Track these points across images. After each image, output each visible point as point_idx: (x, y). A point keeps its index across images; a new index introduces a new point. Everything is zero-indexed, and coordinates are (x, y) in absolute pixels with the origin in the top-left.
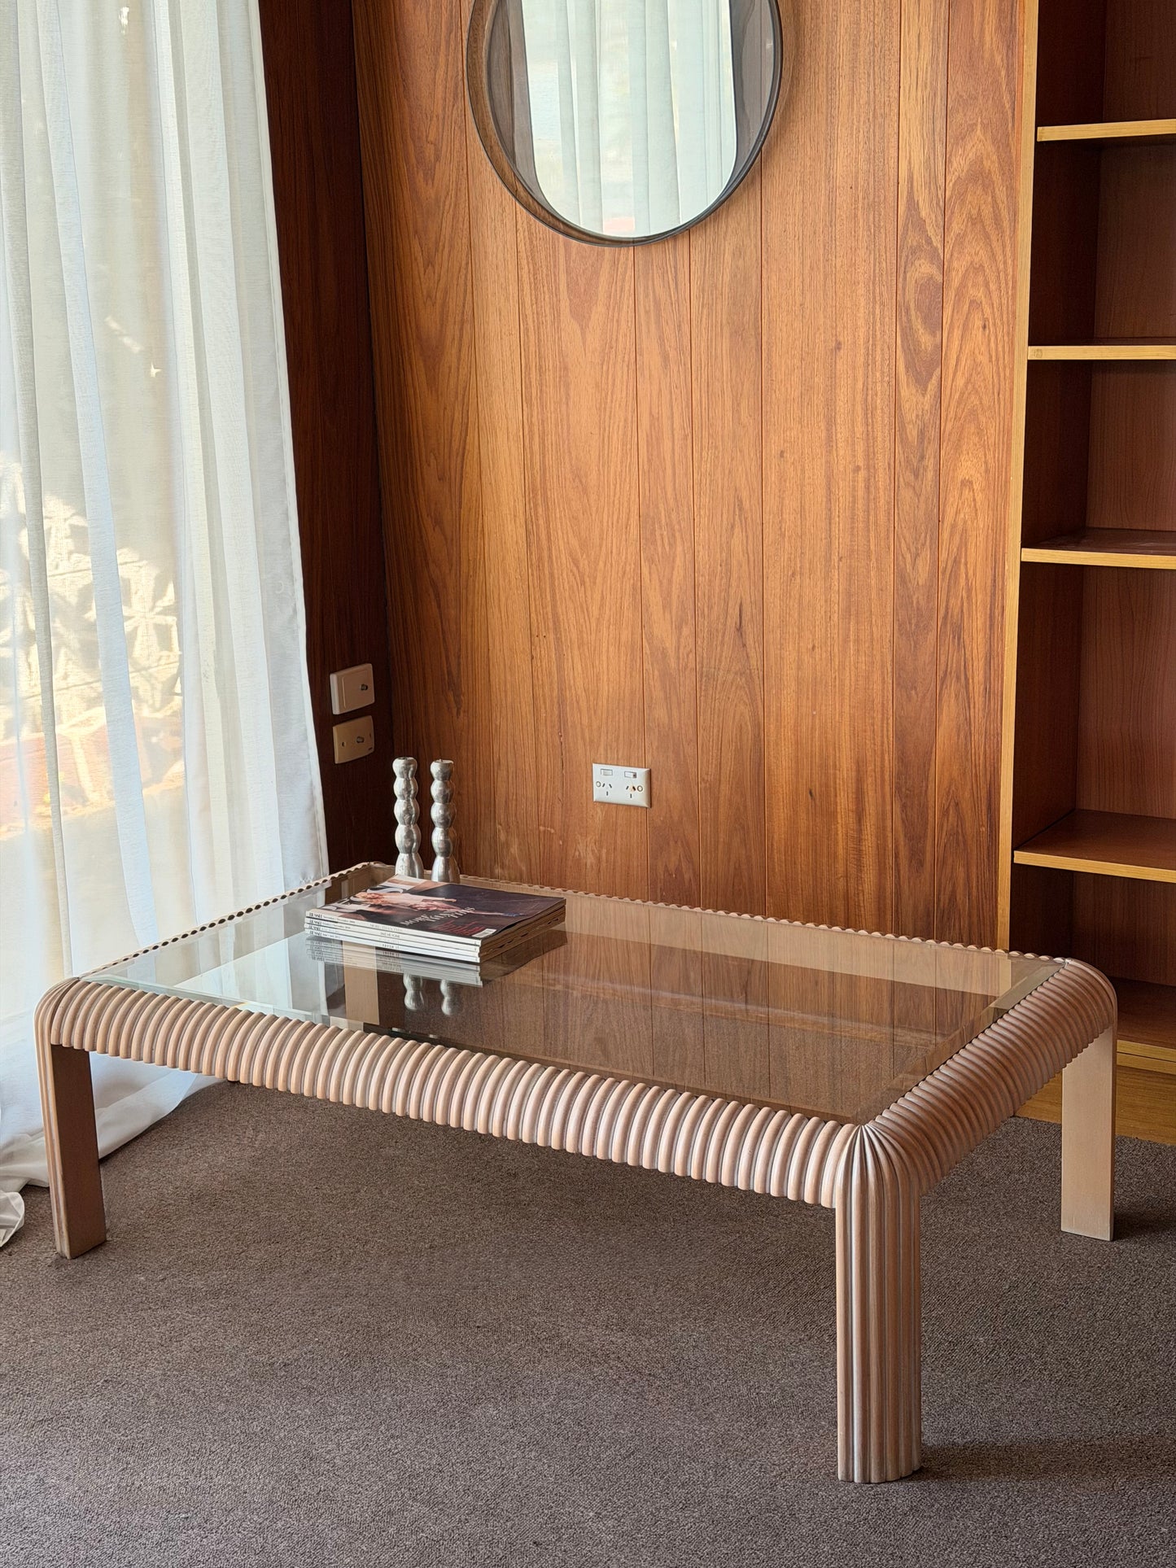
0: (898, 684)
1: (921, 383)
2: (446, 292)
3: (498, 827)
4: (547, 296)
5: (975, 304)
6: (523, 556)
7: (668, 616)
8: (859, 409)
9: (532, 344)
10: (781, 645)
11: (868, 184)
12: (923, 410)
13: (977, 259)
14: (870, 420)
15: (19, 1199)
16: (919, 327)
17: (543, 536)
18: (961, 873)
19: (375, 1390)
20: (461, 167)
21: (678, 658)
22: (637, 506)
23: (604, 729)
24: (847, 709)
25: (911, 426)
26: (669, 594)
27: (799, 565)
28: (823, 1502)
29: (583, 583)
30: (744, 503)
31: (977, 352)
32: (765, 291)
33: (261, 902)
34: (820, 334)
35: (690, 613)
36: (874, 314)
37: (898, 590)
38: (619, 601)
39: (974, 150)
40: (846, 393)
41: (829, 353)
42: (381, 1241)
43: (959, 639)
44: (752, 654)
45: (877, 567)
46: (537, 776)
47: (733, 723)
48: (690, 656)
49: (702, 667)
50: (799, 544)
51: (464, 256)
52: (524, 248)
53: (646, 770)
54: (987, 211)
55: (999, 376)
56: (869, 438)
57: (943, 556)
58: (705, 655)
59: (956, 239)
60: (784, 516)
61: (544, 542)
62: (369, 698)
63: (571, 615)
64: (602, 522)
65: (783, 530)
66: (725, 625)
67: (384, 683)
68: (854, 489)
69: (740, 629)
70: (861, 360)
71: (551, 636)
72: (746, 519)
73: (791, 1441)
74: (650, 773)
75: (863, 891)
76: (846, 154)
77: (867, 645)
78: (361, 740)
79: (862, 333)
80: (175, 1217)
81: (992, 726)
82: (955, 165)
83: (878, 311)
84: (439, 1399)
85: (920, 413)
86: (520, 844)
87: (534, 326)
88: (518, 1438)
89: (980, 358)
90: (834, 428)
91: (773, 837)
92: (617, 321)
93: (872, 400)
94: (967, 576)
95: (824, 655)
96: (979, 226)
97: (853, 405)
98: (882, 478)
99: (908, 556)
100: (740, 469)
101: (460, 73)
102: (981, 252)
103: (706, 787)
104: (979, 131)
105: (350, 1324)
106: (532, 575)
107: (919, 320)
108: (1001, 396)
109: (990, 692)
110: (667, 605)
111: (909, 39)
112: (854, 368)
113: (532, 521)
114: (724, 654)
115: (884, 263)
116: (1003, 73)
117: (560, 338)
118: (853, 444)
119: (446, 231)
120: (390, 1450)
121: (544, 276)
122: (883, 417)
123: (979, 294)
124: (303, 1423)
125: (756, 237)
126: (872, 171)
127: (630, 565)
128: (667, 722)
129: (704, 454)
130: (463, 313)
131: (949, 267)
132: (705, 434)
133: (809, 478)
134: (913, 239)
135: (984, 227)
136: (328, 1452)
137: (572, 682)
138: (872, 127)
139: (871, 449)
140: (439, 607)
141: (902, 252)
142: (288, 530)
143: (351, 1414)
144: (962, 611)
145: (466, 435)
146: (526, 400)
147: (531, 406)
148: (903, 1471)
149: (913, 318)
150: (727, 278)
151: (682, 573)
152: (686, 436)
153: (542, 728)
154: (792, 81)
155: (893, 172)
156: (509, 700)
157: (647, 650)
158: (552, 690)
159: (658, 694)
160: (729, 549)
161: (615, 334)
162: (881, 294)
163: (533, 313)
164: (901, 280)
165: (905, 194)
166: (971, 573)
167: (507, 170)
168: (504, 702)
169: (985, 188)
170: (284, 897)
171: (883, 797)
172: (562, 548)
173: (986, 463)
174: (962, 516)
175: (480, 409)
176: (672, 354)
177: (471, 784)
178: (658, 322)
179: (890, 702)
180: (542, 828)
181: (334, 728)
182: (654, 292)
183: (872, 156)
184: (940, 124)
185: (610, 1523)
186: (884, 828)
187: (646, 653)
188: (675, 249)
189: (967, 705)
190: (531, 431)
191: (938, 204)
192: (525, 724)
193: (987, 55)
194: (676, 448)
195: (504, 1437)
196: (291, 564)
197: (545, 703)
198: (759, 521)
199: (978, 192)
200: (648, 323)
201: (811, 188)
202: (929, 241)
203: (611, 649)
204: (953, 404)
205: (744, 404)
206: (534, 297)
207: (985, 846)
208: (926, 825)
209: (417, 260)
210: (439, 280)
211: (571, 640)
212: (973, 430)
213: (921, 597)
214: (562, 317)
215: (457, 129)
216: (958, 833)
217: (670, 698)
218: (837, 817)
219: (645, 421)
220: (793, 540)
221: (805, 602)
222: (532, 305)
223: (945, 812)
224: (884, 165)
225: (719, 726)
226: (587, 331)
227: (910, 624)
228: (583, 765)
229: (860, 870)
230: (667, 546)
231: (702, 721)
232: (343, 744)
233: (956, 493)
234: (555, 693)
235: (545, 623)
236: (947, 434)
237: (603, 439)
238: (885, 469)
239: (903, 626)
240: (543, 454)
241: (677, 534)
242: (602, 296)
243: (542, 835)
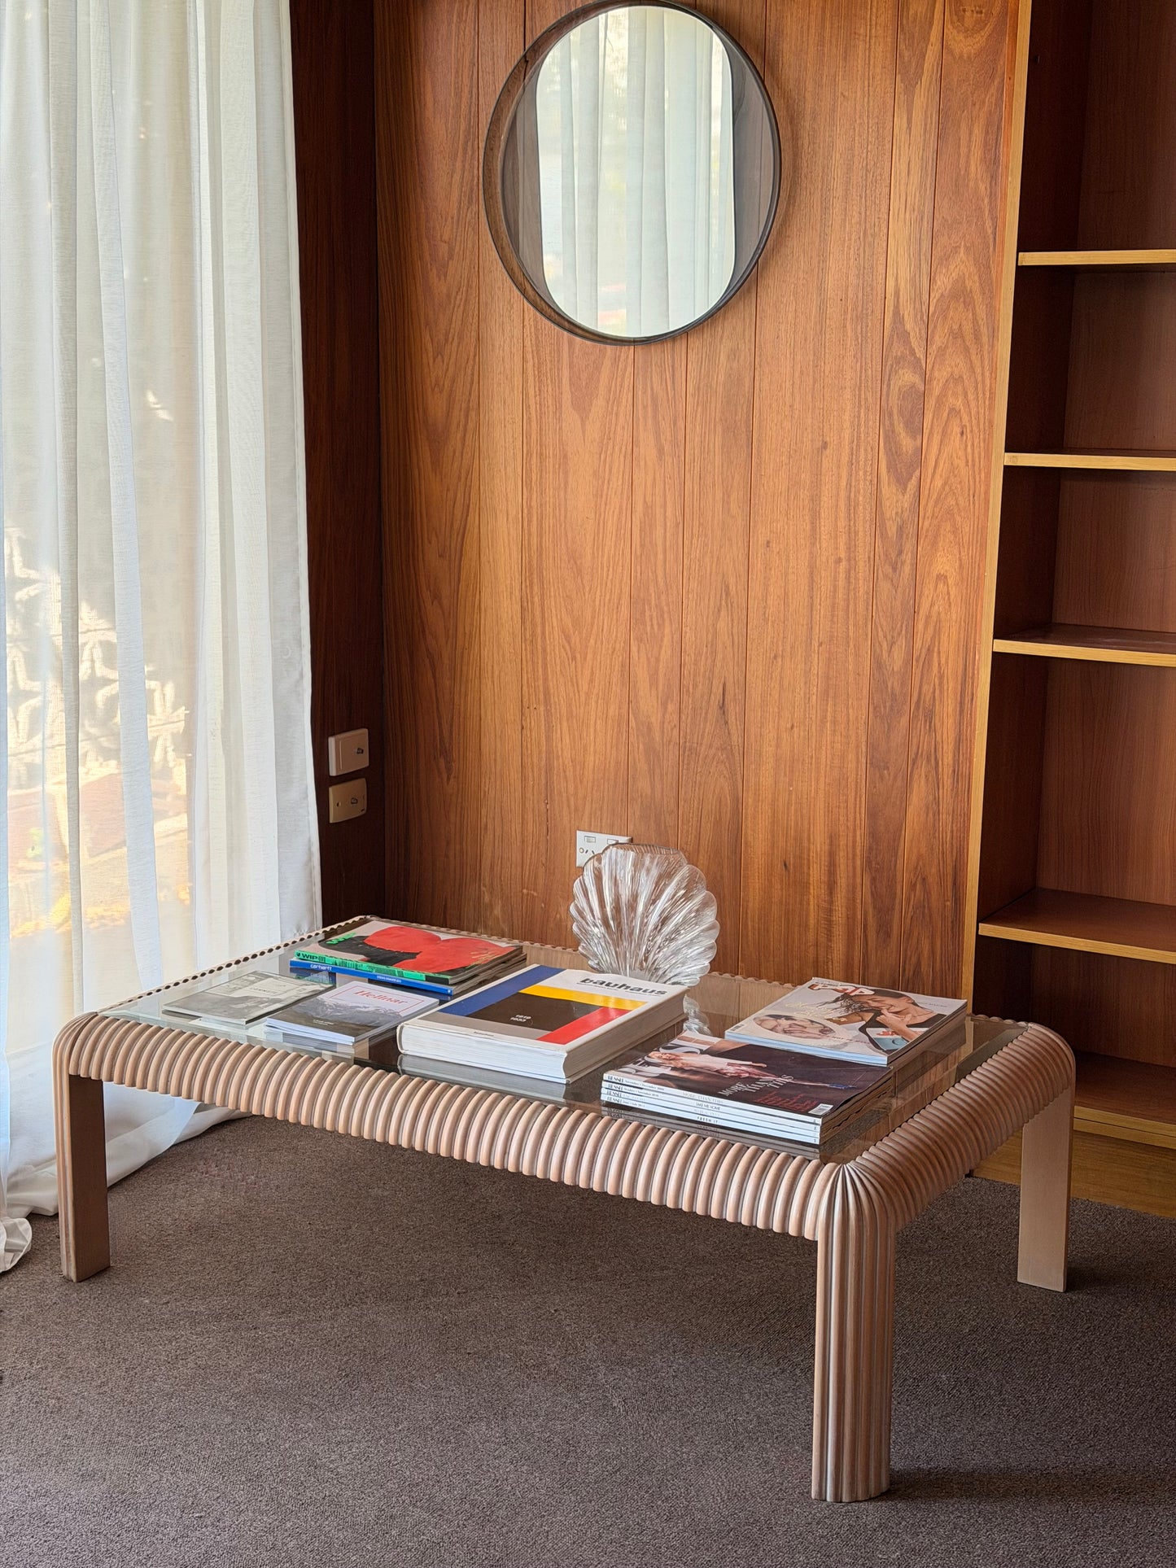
0: (871, 764)
1: (902, 483)
2: (453, 381)
3: (483, 888)
4: (550, 389)
5: (953, 411)
6: (518, 631)
7: (654, 692)
8: (842, 504)
9: (534, 433)
10: (762, 723)
11: (857, 297)
12: (902, 507)
13: (956, 371)
14: (852, 516)
15: (27, 1224)
16: (902, 431)
17: (538, 613)
18: (925, 944)
19: (374, 1408)
20: (472, 267)
21: (663, 732)
22: (628, 588)
23: (589, 798)
24: (822, 786)
25: (891, 522)
26: (656, 671)
27: (781, 649)
28: (798, 1518)
29: (574, 658)
30: (731, 588)
31: (954, 455)
32: (756, 392)
33: (257, 951)
34: (808, 434)
35: (676, 690)
36: (859, 417)
37: (874, 675)
38: (608, 677)
39: (957, 270)
40: (830, 489)
41: (816, 452)
42: (374, 1273)
43: (930, 723)
44: (733, 731)
45: (855, 652)
46: (523, 842)
47: (713, 797)
48: (675, 730)
49: (685, 742)
50: (781, 629)
51: (472, 349)
52: (529, 342)
53: (628, 838)
54: (967, 327)
55: (975, 479)
56: (851, 533)
57: (918, 645)
59: (938, 352)
60: (768, 602)
61: (538, 620)
62: (363, 762)
63: (562, 689)
64: (594, 601)
65: (767, 615)
66: (708, 702)
67: (378, 748)
68: (835, 579)
69: (722, 706)
70: (845, 459)
71: (542, 708)
72: (732, 604)
73: (767, 1463)
75: (832, 959)
76: (837, 269)
77: (843, 726)
78: (355, 801)
79: (847, 434)
80: (175, 1247)
81: (959, 806)
82: (939, 283)
83: (862, 415)
85: (900, 511)
86: (503, 906)
87: (536, 416)
88: (511, 1453)
89: (956, 462)
90: (818, 522)
91: (747, 905)
92: (617, 414)
93: (855, 496)
94: (939, 664)
95: (802, 734)
96: (959, 340)
97: (837, 501)
98: (862, 569)
99: (885, 643)
100: (728, 557)
101: (476, 179)
102: (961, 364)
104: (962, 254)
105: (347, 1347)
106: (526, 649)
107: (901, 425)
108: (976, 498)
109: (958, 775)
110: (653, 682)
111: (900, 166)
112: (839, 467)
113: (527, 598)
114: (706, 730)
115: (870, 370)
116: (986, 201)
117: (560, 428)
118: (836, 537)
119: (456, 324)
120: (390, 1461)
121: (548, 369)
122: (864, 513)
123: (959, 403)
125: (750, 341)
126: (861, 285)
127: (620, 643)
128: (649, 793)
129: (694, 541)
130: (469, 401)
131: (930, 377)
132: (696, 523)
133: (793, 567)
134: (898, 350)
135: (964, 341)
136: (332, 1462)
137: (560, 753)
138: (862, 244)
139: (853, 543)
140: (434, 677)
141: (886, 362)
142: (299, 598)
143: (351, 1428)
144: (934, 697)
145: (467, 516)
146: (526, 483)
147: (530, 490)
148: (873, 1493)
149: (896, 423)
150: (722, 378)
151: (669, 652)
152: (677, 524)
153: (529, 795)
154: (789, 200)
155: (880, 287)
156: (498, 767)
157: (633, 723)
158: (540, 759)
159: (642, 765)
160: (715, 632)
161: (613, 426)
162: (866, 399)
163: (536, 404)
164: (885, 386)
165: (892, 308)
166: (943, 661)
167: (516, 269)
168: (493, 770)
169: (966, 305)
170: (278, 948)
171: (854, 868)
172: (555, 624)
173: (960, 560)
174: (936, 607)
175: (482, 491)
176: (667, 448)
177: (458, 848)
178: (655, 417)
179: (864, 780)
180: (525, 891)
181: (331, 789)
182: (652, 389)
183: (862, 272)
184: (926, 245)
186: (854, 900)
187: (632, 727)
188: (673, 350)
189: (936, 785)
190: (529, 513)
191: (922, 318)
192: (512, 790)
193: (971, 184)
194: (668, 534)
195: (497, 1452)
196: (300, 630)
197: (533, 771)
198: (744, 605)
199: (959, 309)
200: (645, 418)
201: (803, 298)
202: (913, 352)
203: (598, 722)
204: (931, 503)
205: (734, 496)
206: (537, 389)
207: (950, 919)
208: (894, 899)
209: (426, 350)
210: (447, 370)
211: (560, 712)
212: (948, 528)
213: (895, 684)
214: (564, 409)
215: (470, 229)
216: (924, 906)
217: (654, 770)
218: (809, 888)
219: (639, 508)
220: (776, 625)
221: (786, 684)
222: (535, 396)
223: (913, 886)
224: (872, 281)
225: (699, 799)
226: (587, 423)
227: (885, 707)
228: (568, 832)
229: (830, 940)
230: (656, 627)
231: (683, 793)
232: (338, 805)
233: (932, 587)
234: (543, 763)
235: (536, 695)
236: (924, 531)
237: (599, 524)
238: (865, 561)
239: (878, 709)
240: (540, 536)
241: (666, 616)
242: (602, 391)
243: (525, 897)
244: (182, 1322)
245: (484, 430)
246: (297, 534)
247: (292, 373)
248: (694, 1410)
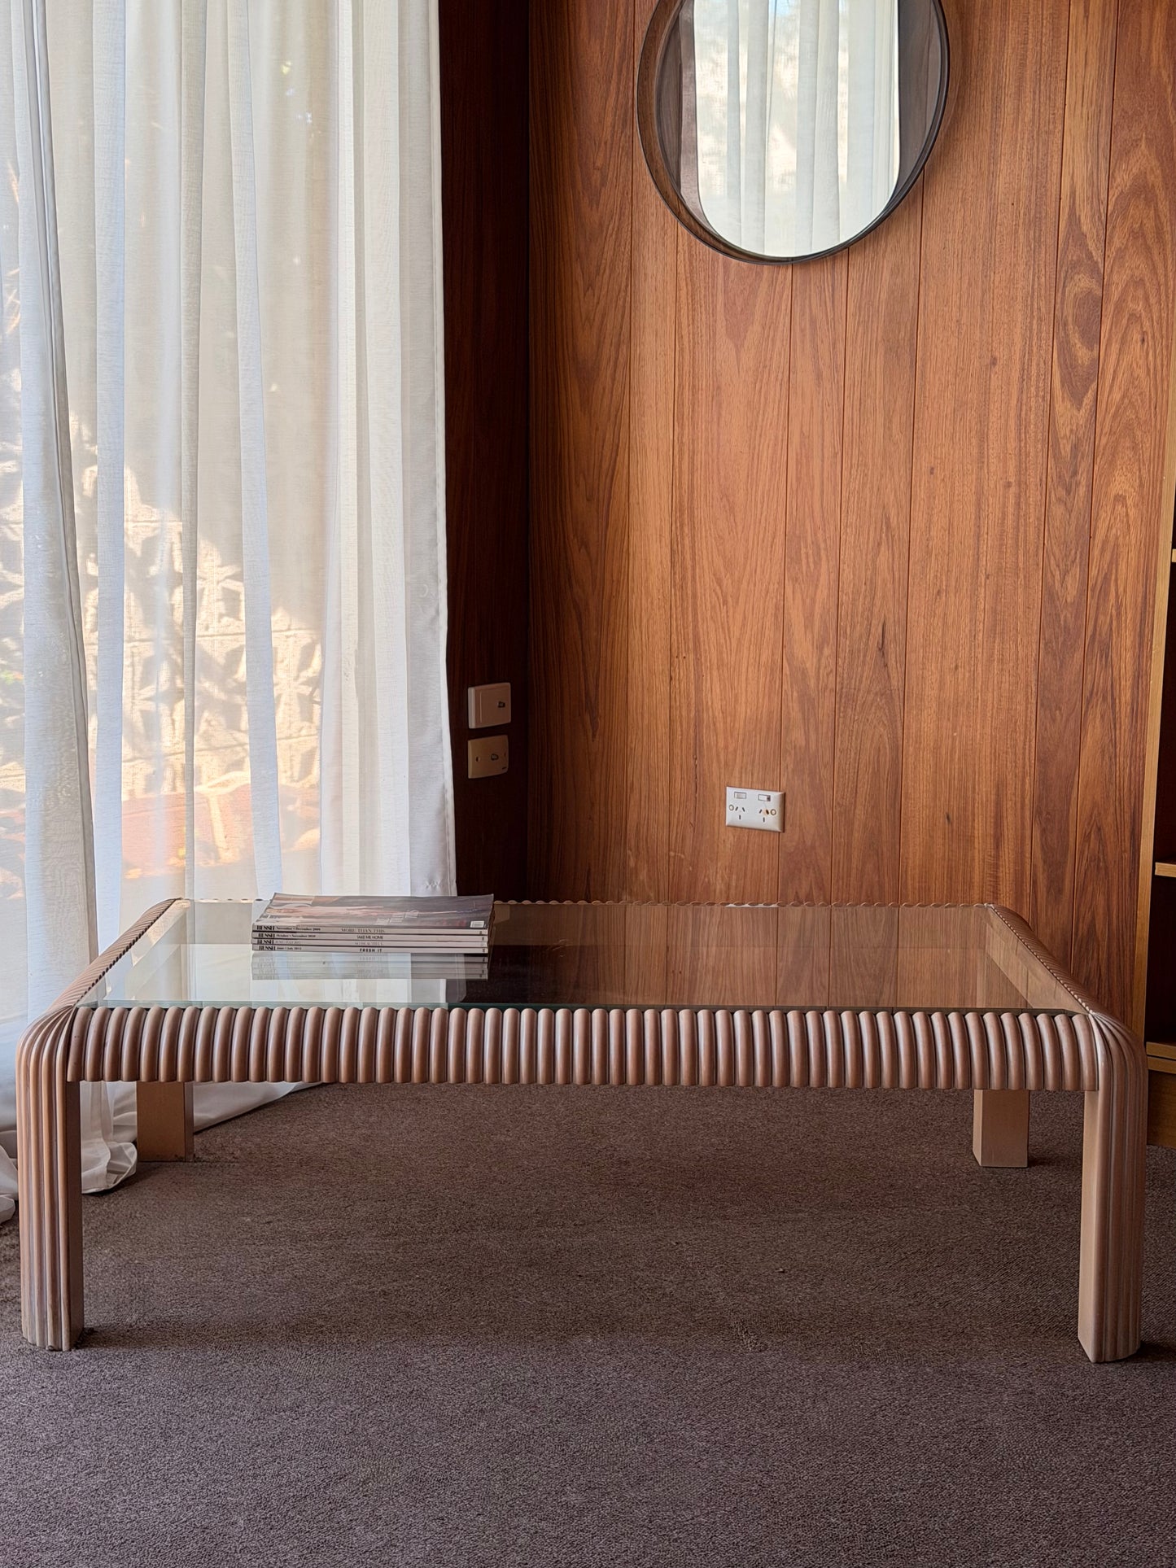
0: (1042, 705)
1: (1077, 397)
2: (604, 316)
3: (629, 852)
4: (704, 316)
5: (1134, 318)
6: (667, 576)
7: (809, 636)
8: (1012, 423)
9: (686, 363)
10: (923, 664)
11: (1030, 201)
12: (1077, 424)
13: (1137, 274)
14: (1023, 436)
15: (133, 1148)
16: (1077, 341)
17: (688, 556)
18: (1101, 900)
20: (625, 193)
21: (818, 678)
22: (783, 525)
23: (739, 752)
24: (988, 731)
25: (1065, 441)
26: (812, 614)
27: (944, 583)
28: (923, 1431)
29: (725, 602)
30: (891, 520)
31: (1134, 365)
32: (921, 308)
34: (976, 350)
35: (832, 633)
36: (1031, 329)
37: (1045, 608)
38: (761, 621)
39: (1138, 164)
40: (999, 409)
41: (984, 369)
43: (1107, 657)
44: (894, 674)
45: (1025, 583)
46: (670, 800)
47: (871, 745)
48: (831, 676)
49: (842, 688)
50: (946, 562)
51: (624, 279)
52: (683, 271)
53: (780, 793)
54: (1149, 225)
55: (1157, 391)
56: (1022, 454)
57: (1094, 572)
58: (845, 675)
59: (1117, 254)
60: (932, 533)
61: (689, 563)
62: (505, 717)
63: (712, 635)
64: (747, 541)
65: (930, 547)
66: (867, 644)
67: (521, 703)
68: (1004, 506)
69: (882, 648)
70: (1016, 375)
71: (692, 656)
72: (893, 537)
73: (893, 1383)
74: (784, 797)
76: (1009, 171)
77: (1011, 664)
78: (495, 757)
79: (1018, 347)
81: (1138, 748)
82: (1118, 180)
83: (1035, 326)
84: (537, 1328)
85: (1074, 428)
86: (649, 871)
87: (689, 347)
89: (1137, 371)
90: (986, 444)
91: (907, 862)
92: (773, 340)
93: (1026, 414)
94: (1117, 593)
95: (967, 675)
96: (1141, 241)
97: (1007, 421)
98: (1034, 496)
99: (1058, 573)
100: (889, 486)
101: (630, 101)
102: (1142, 266)
103: (840, 811)
104: (1143, 146)
106: (675, 594)
107: (1077, 335)
108: (1157, 409)
109: (1137, 713)
110: (809, 625)
111: (1077, 57)
112: (1009, 384)
113: (677, 541)
114: (865, 675)
115: (1043, 278)
116: (1169, 90)
117: (714, 358)
118: (1005, 462)
119: (608, 254)
120: (485, 1364)
121: (702, 297)
122: (1036, 432)
123: (1140, 307)
124: (400, 1338)
125: (914, 254)
126: (1034, 187)
127: (774, 585)
128: (804, 743)
129: (854, 471)
130: (620, 334)
131: (1109, 280)
132: (855, 451)
133: (959, 495)
134: (1073, 254)
135: (1145, 241)
137: (710, 704)
138: (1036, 144)
139: (1024, 466)
140: (580, 624)
141: (1061, 267)
142: (436, 530)
143: (447, 1334)
144: (1111, 629)
145: (617, 455)
146: (678, 418)
147: (682, 427)
149: (1071, 332)
150: (884, 296)
151: (826, 592)
152: (835, 455)
153: (677, 751)
154: (958, 99)
155: (1054, 189)
156: (646, 722)
157: (786, 670)
158: (689, 711)
159: (796, 714)
160: (875, 569)
161: (769, 353)
162: (1039, 309)
163: (689, 334)
164: (1059, 295)
165: (1067, 210)
166: (1121, 589)
167: (671, 193)
168: (640, 725)
169: (1148, 202)
171: (1023, 817)
172: (706, 568)
173: (1140, 477)
174: (1114, 531)
175: (631, 430)
176: (826, 373)
177: (602, 809)
178: (813, 340)
179: (1034, 723)
180: (672, 854)
181: (469, 742)
182: (811, 310)
183: (1035, 172)
184: (1104, 140)
185: (704, 1433)
186: (1022, 853)
187: (786, 674)
188: (833, 268)
189: (1112, 726)
191: (1100, 218)
192: (660, 747)
193: (1153, 72)
194: (826, 466)
195: (600, 1361)
196: (437, 564)
197: (682, 726)
198: (906, 539)
199: (1140, 207)
200: (803, 342)
201: (972, 205)
202: (1090, 256)
203: (750, 669)
204: (1109, 419)
205: (896, 420)
206: (690, 317)
207: (1127, 873)
208: (1067, 852)
209: (577, 283)
210: (598, 303)
211: (710, 661)
212: (1128, 444)
213: (1069, 615)
214: (717, 337)
215: (624, 154)
216: (1099, 859)
217: (808, 720)
218: (974, 843)
219: (796, 439)
220: (940, 558)
221: (950, 621)
222: (689, 325)
223: (1087, 838)
224: (1046, 181)
225: (856, 748)
226: (743, 349)
227: (1057, 642)
228: (717, 788)
230: (812, 565)
231: (839, 743)
232: (477, 760)
233: (1109, 508)
234: (692, 715)
235: (685, 643)
236: (1101, 448)
237: (753, 458)
238: (1036, 485)
239: (1049, 645)
240: (692, 473)
241: (823, 552)
242: (758, 315)
243: (672, 860)
244: (282, 1239)
245: (635, 365)
246: (435, 464)
247: (433, 293)
248: (818, 1333)
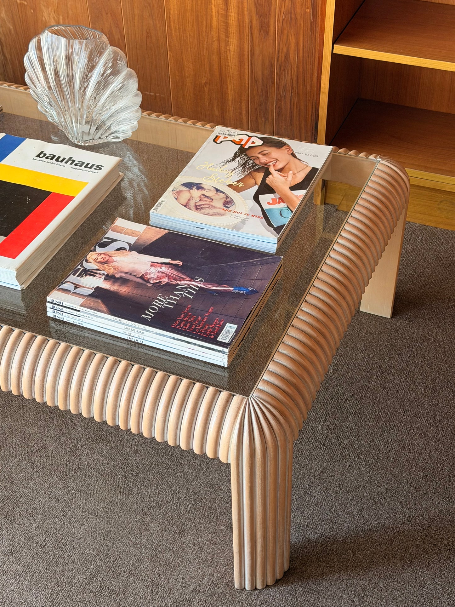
18: (293, 40)
73: (202, 550)
75: (230, 50)
91: (170, 12)
186: (243, 8)
207: (309, 23)
208: (270, 8)
216: (291, 13)
229: (228, 37)
243: (19, 6)
